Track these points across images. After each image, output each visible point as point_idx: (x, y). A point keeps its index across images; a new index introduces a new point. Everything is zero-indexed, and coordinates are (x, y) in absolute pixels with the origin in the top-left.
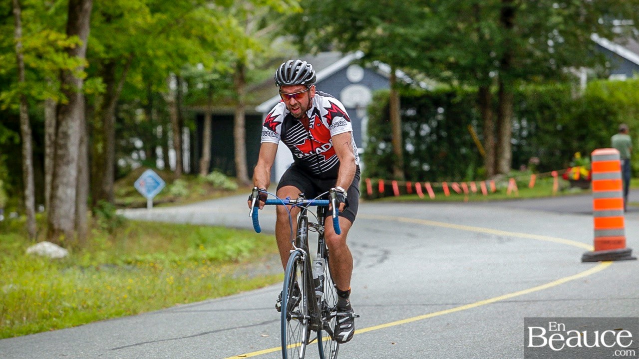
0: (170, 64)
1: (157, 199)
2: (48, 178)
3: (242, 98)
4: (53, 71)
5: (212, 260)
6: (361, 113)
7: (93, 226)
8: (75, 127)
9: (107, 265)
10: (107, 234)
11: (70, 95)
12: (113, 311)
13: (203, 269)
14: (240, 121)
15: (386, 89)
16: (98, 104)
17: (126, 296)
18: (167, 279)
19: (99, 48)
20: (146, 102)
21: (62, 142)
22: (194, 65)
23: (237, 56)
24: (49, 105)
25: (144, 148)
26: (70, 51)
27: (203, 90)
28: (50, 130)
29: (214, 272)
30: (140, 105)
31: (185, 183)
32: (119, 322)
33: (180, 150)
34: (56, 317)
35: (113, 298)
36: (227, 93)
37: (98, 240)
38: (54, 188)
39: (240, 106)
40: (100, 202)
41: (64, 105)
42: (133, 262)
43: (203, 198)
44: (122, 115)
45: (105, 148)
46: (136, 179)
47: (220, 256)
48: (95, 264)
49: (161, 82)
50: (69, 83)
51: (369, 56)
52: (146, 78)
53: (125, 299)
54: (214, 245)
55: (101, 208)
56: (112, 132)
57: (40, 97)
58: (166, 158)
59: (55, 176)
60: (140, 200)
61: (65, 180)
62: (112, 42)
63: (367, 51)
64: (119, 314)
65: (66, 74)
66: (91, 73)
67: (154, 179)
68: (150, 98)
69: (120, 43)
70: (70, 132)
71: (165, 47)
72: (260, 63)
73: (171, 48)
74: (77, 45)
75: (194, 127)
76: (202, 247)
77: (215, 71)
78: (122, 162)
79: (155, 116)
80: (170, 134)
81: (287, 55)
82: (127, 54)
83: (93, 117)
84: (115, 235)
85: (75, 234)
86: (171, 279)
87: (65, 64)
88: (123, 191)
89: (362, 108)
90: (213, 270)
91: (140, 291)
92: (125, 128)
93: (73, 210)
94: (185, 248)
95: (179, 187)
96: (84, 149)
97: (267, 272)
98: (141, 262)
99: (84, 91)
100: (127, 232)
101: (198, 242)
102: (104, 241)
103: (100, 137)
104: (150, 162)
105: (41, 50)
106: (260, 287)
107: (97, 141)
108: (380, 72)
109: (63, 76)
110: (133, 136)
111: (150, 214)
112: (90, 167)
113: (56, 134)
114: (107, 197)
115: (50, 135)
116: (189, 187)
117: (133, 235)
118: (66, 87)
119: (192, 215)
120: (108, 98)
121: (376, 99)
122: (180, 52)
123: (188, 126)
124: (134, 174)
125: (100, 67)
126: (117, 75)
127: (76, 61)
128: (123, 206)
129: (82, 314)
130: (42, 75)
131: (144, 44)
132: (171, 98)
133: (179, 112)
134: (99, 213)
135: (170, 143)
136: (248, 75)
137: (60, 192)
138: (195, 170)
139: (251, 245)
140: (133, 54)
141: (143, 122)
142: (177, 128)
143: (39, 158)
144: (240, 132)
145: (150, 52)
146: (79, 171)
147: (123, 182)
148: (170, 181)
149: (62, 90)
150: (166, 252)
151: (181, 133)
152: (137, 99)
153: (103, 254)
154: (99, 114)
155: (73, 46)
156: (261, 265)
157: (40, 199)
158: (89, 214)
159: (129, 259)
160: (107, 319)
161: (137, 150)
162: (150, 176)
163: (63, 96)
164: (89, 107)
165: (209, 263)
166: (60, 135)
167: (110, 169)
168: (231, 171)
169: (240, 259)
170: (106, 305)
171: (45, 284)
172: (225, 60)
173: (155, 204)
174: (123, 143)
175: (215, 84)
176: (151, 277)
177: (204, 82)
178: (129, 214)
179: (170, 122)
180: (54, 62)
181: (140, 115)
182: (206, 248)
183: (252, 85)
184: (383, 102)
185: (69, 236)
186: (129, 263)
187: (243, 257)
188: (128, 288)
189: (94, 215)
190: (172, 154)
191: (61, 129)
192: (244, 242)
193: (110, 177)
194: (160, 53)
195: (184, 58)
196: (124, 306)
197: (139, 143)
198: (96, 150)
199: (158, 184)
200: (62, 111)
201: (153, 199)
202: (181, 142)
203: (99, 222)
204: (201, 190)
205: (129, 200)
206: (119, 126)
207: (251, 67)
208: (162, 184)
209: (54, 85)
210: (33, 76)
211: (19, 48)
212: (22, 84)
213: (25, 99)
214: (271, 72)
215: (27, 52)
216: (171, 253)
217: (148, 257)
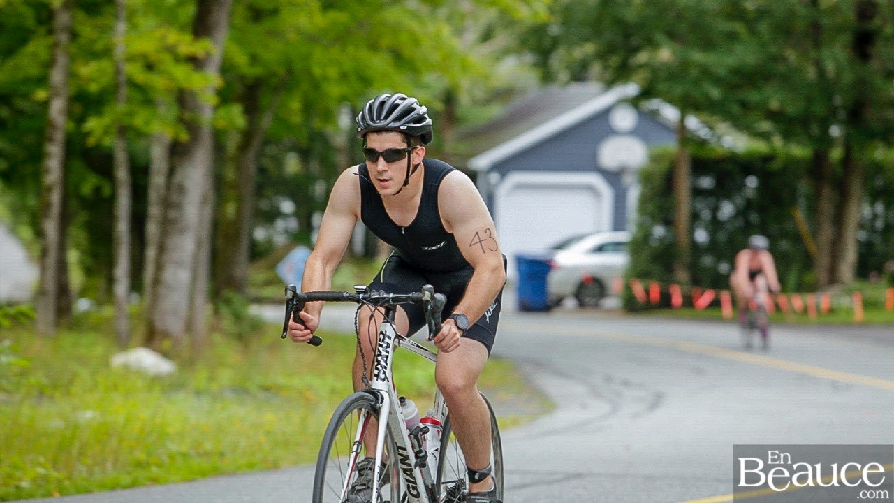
2: (151, 253)
4: (168, 91)
6: (629, 180)
7: (214, 329)
8: (196, 177)
9: (233, 390)
10: (236, 344)
11: (193, 128)
12: (243, 462)
15: (670, 145)
16: (232, 144)
17: (263, 439)
19: (241, 59)
20: (304, 142)
21: (174, 198)
23: (446, 82)
24: (159, 142)
25: (295, 215)
26: (195, 62)
28: (157, 180)
30: (294, 148)
31: (355, 271)
34: (156, 465)
35: (243, 442)
37: (220, 350)
38: (159, 267)
40: (227, 293)
41: (183, 144)
44: (267, 163)
45: (239, 212)
46: (279, 260)
49: (329, 116)
50: (190, 110)
51: (646, 93)
52: (308, 108)
53: (261, 444)
55: (228, 302)
56: (250, 187)
57: (146, 129)
59: (162, 249)
61: (175, 256)
62: (260, 51)
65: (188, 96)
66: (225, 97)
68: (310, 140)
69: (272, 53)
70: (189, 184)
71: (339, 63)
72: (479, 94)
73: (348, 65)
74: (208, 54)
78: (259, 234)
79: (314, 166)
81: (520, 84)
82: (281, 71)
83: (223, 163)
84: (248, 345)
85: (186, 340)
87: (188, 80)
88: (260, 277)
89: (631, 173)
91: (284, 433)
92: (268, 182)
93: (185, 303)
95: (345, 276)
96: (208, 212)
98: (286, 388)
99: (213, 124)
100: (266, 341)
102: (229, 352)
103: (231, 194)
104: (302, 236)
105: (153, 57)
107: (227, 200)
108: (662, 119)
109: (183, 98)
110: (279, 194)
112: (213, 239)
113: (168, 187)
114: (237, 285)
115: (157, 188)
116: (360, 276)
117: (275, 346)
118: (187, 115)
120: (248, 136)
121: (655, 159)
122: (362, 72)
124: (277, 253)
125: (239, 88)
126: (264, 101)
127: (205, 78)
128: (259, 301)
129: (197, 463)
130: (152, 95)
131: (309, 56)
132: (340, 141)
134: (224, 310)
137: (168, 275)
138: (370, 252)
140: (290, 71)
141: (296, 175)
143: (138, 221)
145: (317, 71)
146: (198, 246)
147: (262, 263)
149: (181, 120)
150: (323, 375)
152: (289, 138)
153: (228, 372)
154: (234, 159)
155: (201, 54)
157: (136, 284)
158: (209, 308)
159: (267, 383)
160: (233, 473)
161: (285, 216)
162: (301, 257)
163: (181, 128)
164: (219, 148)
166: (174, 189)
167: (245, 243)
170: (232, 452)
171: (144, 414)
172: (426, 87)
174: (264, 204)
176: (302, 413)
180: (171, 77)
181: (292, 165)
183: (464, 128)
184: (663, 167)
185: (177, 342)
186: (267, 389)
188: (267, 427)
189: (216, 312)
191: (178, 178)
193: (243, 255)
194: (333, 72)
196: (259, 455)
197: (287, 206)
198: (225, 213)
200: (178, 152)
203: (225, 324)
205: (268, 292)
206: (260, 179)
207: (464, 99)
209: (168, 111)
210: (138, 96)
211: (119, 52)
212: (121, 108)
213: (124, 130)
214: (496, 111)
215: (131, 59)
216: (330, 377)
217: (296, 381)
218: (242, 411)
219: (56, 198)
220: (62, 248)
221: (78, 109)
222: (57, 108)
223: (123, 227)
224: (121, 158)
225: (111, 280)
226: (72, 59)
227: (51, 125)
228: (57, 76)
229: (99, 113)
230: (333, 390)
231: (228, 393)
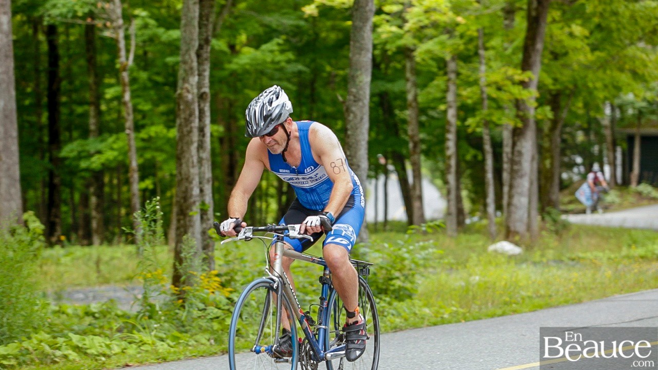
0: (606, 94)
2: (506, 189)
4: (510, 101)
5: (643, 258)
7: (542, 229)
8: (528, 146)
9: (555, 261)
10: (555, 236)
11: (524, 120)
12: (562, 300)
13: (636, 265)
16: (546, 128)
17: (572, 287)
18: (606, 274)
19: (548, 81)
20: (585, 126)
21: (516, 159)
22: (626, 94)
24: (507, 129)
25: (583, 164)
26: (524, 84)
27: (633, 115)
28: (507, 149)
29: (645, 268)
30: (581, 128)
31: (618, 193)
32: (566, 309)
33: (613, 165)
34: (515, 303)
35: (562, 289)
36: (654, 118)
37: (547, 240)
38: (511, 197)
40: (548, 209)
41: (519, 129)
42: (578, 259)
43: (634, 206)
44: (565, 136)
45: (552, 164)
46: (576, 189)
47: (649, 255)
48: (544, 260)
49: (599, 110)
50: (522, 110)
52: (586, 105)
53: (571, 290)
54: (644, 245)
55: (549, 213)
56: (558, 150)
57: (499, 122)
59: (511, 187)
60: (579, 207)
61: (519, 190)
62: (558, 76)
64: (567, 303)
65: (521, 102)
66: (541, 102)
68: (589, 123)
69: (565, 76)
70: (524, 151)
71: (602, 80)
73: (607, 81)
74: (530, 79)
75: (625, 145)
76: (633, 247)
77: (645, 99)
78: (565, 176)
79: (592, 137)
80: (605, 152)
82: (571, 86)
83: (542, 138)
84: (561, 236)
85: (527, 235)
86: (609, 273)
87: (520, 94)
88: (566, 199)
90: (645, 266)
91: (583, 283)
92: (568, 147)
93: (526, 215)
94: (620, 248)
96: (535, 166)
98: (583, 258)
99: (535, 117)
100: (571, 234)
101: (630, 242)
102: (552, 241)
103: (548, 155)
105: (501, 83)
107: (545, 158)
109: (518, 104)
110: (574, 154)
111: (589, 219)
112: (539, 179)
113: (513, 153)
114: (553, 204)
115: (507, 154)
116: (621, 196)
117: (576, 236)
118: (521, 113)
119: (624, 220)
120: (555, 122)
122: (615, 84)
123: (620, 145)
124: (575, 185)
125: (548, 97)
126: (563, 103)
127: (530, 92)
128: (566, 212)
129: (537, 301)
130: (501, 104)
131: (586, 77)
132: (606, 122)
133: (613, 134)
134: (547, 218)
135: (605, 159)
137: (515, 200)
138: (626, 182)
140: (576, 86)
141: (583, 142)
142: (611, 147)
143: (498, 172)
145: (590, 85)
146: (531, 183)
147: (566, 192)
149: (518, 116)
150: (603, 251)
151: (614, 151)
152: (578, 123)
153: (551, 252)
154: (548, 136)
155: (526, 80)
157: (499, 207)
158: (539, 218)
159: (573, 256)
160: (557, 306)
161: (577, 165)
163: (518, 120)
164: (539, 130)
165: (641, 260)
166: (516, 153)
167: (556, 181)
170: (556, 294)
171: (506, 276)
172: (652, 89)
174: (566, 159)
175: (644, 110)
176: (592, 271)
177: (634, 108)
178: (573, 219)
179: (605, 142)
180: (511, 93)
181: (580, 137)
182: (637, 247)
185: (522, 236)
186: (573, 260)
188: (574, 280)
189: (543, 219)
190: (607, 169)
191: (517, 148)
193: (556, 188)
194: (599, 85)
195: (618, 89)
196: (571, 295)
197: (579, 160)
198: (545, 165)
200: (517, 133)
202: (615, 158)
203: (548, 225)
204: (631, 199)
205: (571, 207)
206: (563, 145)
209: (511, 112)
210: (494, 105)
211: (483, 82)
212: (485, 111)
213: (487, 124)
215: (489, 85)
216: (607, 252)
217: (589, 255)
218: (560, 273)
219: (453, 162)
220: (458, 189)
221: (462, 114)
222: (451, 114)
223: (490, 176)
224: (487, 138)
225: (485, 205)
226: (458, 86)
227: (448, 123)
228: (450, 97)
229: (474, 116)
230: (609, 259)
231: (552, 263)
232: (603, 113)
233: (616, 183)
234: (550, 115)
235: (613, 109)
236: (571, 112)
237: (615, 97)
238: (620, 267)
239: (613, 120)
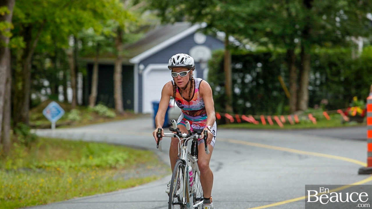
0: (71, 28)
1: (59, 123)
3: (120, 53)
5: (98, 166)
6: (203, 66)
7: (14, 141)
8: (3, 71)
9: (24, 169)
10: (24, 147)
12: (30, 201)
13: (93, 173)
14: (118, 69)
15: (222, 49)
16: (19, 55)
17: (39, 191)
18: (68, 180)
19: (22, 16)
20: (53, 54)
22: (87, 29)
23: (118, 24)
27: (93, 47)
29: (100, 175)
30: (49, 56)
31: (79, 112)
33: (75, 88)
35: (30, 193)
36: (110, 50)
37: (18, 151)
39: (118, 58)
40: (19, 124)
42: (44, 167)
43: (91, 123)
44: (35, 63)
45: (23, 86)
46: (44, 108)
47: (104, 164)
48: (15, 168)
49: (64, 41)
51: (210, 26)
52: (54, 37)
53: (38, 193)
54: (99, 156)
55: (20, 128)
56: (29, 75)
58: (65, 94)
60: (46, 123)
62: (30, 12)
63: (209, 22)
64: (34, 204)
66: (15, 33)
67: (56, 108)
68: (56, 52)
69: (37, 12)
71: (68, 16)
72: (133, 29)
73: (72, 17)
74: (6, 13)
75: (85, 72)
76: (91, 157)
77: (102, 34)
78: (34, 96)
79: (58, 64)
80: (68, 77)
81: (152, 23)
82: (41, 21)
84: (30, 148)
86: (70, 179)
88: (35, 116)
89: (204, 62)
90: (100, 174)
91: (48, 188)
92: (37, 72)
94: (79, 158)
95: (74, 115)
96: (9, 87)
97: (137, 176)
98: (49, 166)
99: (10, 46)
100: (39, 146)
101: (88, 153)
102: (22, 151)
103: (20, 78)
104: (54, 96)
106: (133, 186)
107: (18, 81)
108: (218, 38)
110: (43, 78)
111: (54, 133)
114: (24, 120)
116: (81, 115)
117: (43, 148)
119: (84, 135)
120: (26, 51)
121: (215, 56)
123: (81, 72)
124: (43, 105)
125: (22, 29)
126: (34, 35)
127: (5, 25)
128: (35, 127)
129: (9, 203)
131: (54, 13)
132: (70, 52)
133: (76, 62)
134: (18, 132)
135: (69, 83)
136: (125, 37)
138: (85, 103)
139: (125, 156)
140: (45, 21)
141: (50, 68)
142: (73, 73)
144: (118, 77)
145: (58, 20)
146: (5, 102)
147: (35, 110)
148: (68, 110)
150: (66, 160)
151: (76, 77)
152: (46, 52)
153: (21, 160)
154: (20, 62)
155: (3, 14)
156: (133, 171)
158: (11, 132)
159: (40, 165)
160: (26, 207)
161: (45, 87)
162: (54, 106)
164: (13, 57)
165: (97, 169)
167: (27, 101)
168: (111, 104)
169: (118, 166)
170: (25, 197)
172: (109, 26)
173: (57, 126)
174: (35, 83)
175: (102, 43)
176: (56, 178)
177: (93, 41)
178: (40, 133)
179: (69, 68)
181: (48, 63)
182: (93, 158)
183: (127, 44)
184: (219, 59)
186: (40, 168)
187: (120, 165)
188: (41, 185)
189: (15, 133)
190: (70, 92)
192: (121, 154)
193: (27, 106)
194: (65, 20)
195: (80, 24)
196: (37, 198)
197: (46, 83)
198: (17, 87)
199: (59, 112)
201: (56, 123)
202: (77, 83)
203: (19, 138)
204: (89, 117)
205: (39, 123)
206: (33, 71)
207: (126, 31)
208: (62, 112)
214: (141, 36)
216: (69, 161)
217: (53, 164)
218: (28, 179)
230: (71, 167)
231: (22, 171)
232: (68, 45)
233: (77, 103)
234: (23, 45)
235: (76, 41)
236: (41, 43)
237: (78, 31)
238: (80, 174)
239: (76, 50)
